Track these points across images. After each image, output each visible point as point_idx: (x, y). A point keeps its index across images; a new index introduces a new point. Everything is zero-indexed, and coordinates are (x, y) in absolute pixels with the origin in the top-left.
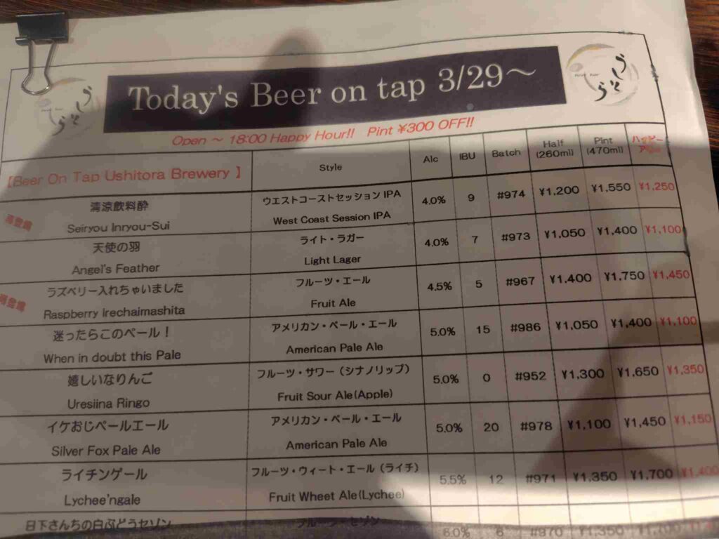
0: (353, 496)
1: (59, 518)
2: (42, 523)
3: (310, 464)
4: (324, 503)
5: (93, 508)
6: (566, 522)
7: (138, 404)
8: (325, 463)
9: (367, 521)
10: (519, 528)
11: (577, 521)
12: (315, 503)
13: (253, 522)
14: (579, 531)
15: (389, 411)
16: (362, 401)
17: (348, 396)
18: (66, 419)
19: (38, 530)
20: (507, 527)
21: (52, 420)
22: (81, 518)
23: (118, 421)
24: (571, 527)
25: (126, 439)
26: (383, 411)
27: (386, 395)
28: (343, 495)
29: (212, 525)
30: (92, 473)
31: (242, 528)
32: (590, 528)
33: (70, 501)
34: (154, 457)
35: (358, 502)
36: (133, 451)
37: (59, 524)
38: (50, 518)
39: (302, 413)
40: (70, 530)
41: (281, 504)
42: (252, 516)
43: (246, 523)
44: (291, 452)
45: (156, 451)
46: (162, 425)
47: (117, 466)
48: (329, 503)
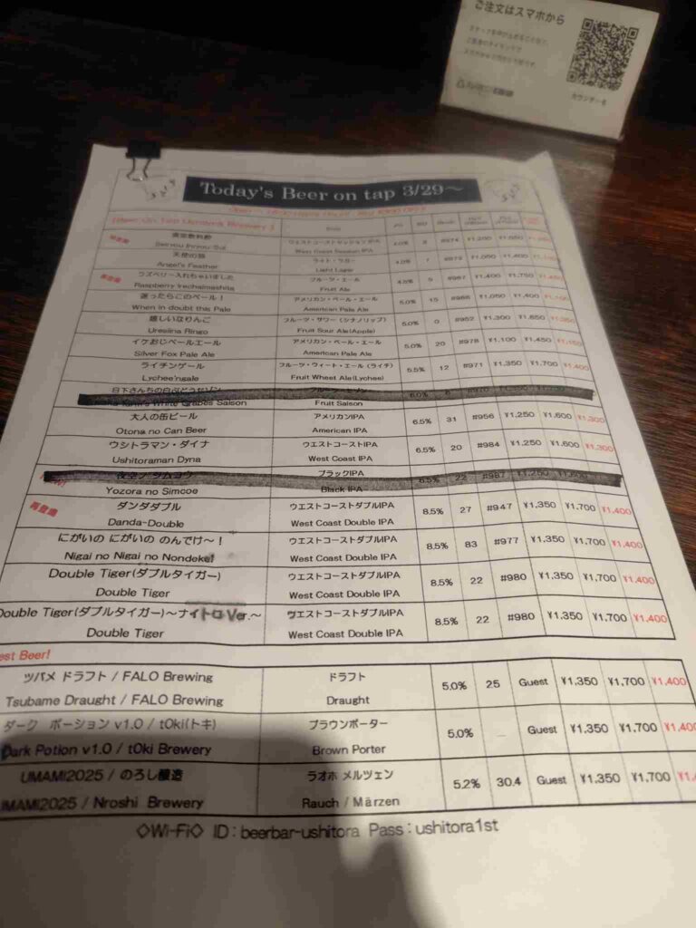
0: (349, 379)
1: (138, 387)
2: (125, 389)
3: (319, 362)
4: (329, 381)
5: (163, 381)
6: (491, 385)
7: (200, 333)
8: (332, 362)
9: (358, 390)
10: (461, 389)
11: (497, 384)
12: (322, 380)
13: (279, 389)
14: (499, 389)
15: (374, 340)
16: (355, 334)
17: (345, 332)
18: (146, 338)
19: (121, 392)
20: (452, 390)
21: (134, 339)
22: (154, 387)
23: (186, 340)
24: (494, 387)
25: (189, 349)
26: (368, 340)
27: (371, 332)
28: (342, 378)
29: (251, 390)
30: (164, 365)
31: (272, 392)
32: (506, 387)
33: (147, 378)
34: (210, 358)
35: (352, 381)
36: (195, 355)
37: (137, 390)
38: (131, 387)
39: (314, 338)
40: (146, 393)
41: (299, 381)
42: (278, 386)
43: (274, 389)
44: (306, 356)
45: (212, 355)
46: (216, 343)
47: (182, 362)
48: (333, 381)
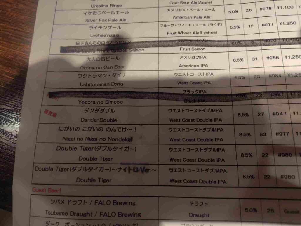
0: (198, 33)
1: (89, 41)
2: (82, 43)
3: (182, 23)
4: (187, 35)
5: (101, 38)
6: (278, 37)
7: (117, 6)
8: (188, 23)
9: (203, 40)
10: (260, 40)
11: (281, 37)
12: (183, 35)
13: (161, 41)
14: (282, 40)
15: (211, 8)
16: (201, 4)
17: (196, 3)
18: (90, 11)
19: (81, 45)
20: (256, 40)
21: (85, 11)
22: (97, 41)
23: (110, 11)
24: (279, 39)
25: (113, 17)
26: (208, 8)
27: (209, 3)
28: (194, 33)
29: (146, 42)
30: (101, 27)
31: (157, 43)
32: (286, 39)
33: (92, 36)
34: (124, 22)
35: (200, 35)
36: (116, 20)
37: (88, 43)
38: (85, 41)
39: (178, 8)
40: (93, 44)
41: (171, 35)
42: (160, 39)
43: (158, 41)
44: (175, 19)
45: (125, 20)
46: (127, 12)
47: (110, 25)
48: (189, 35)
